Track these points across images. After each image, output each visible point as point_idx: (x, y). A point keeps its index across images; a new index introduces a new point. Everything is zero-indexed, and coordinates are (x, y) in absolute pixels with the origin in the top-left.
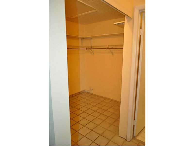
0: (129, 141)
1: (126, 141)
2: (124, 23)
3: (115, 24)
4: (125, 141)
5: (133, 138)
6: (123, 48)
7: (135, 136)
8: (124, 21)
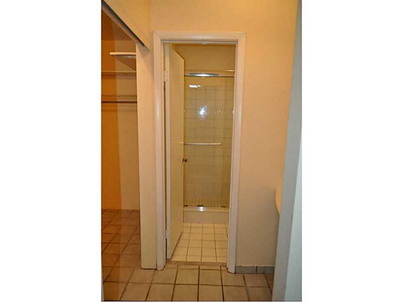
0: (162, 269)
1: (157, 272)
2: (135, 55)
3: (112, 55)
4: (155, 272)
5: (166, 262)
6: (136, 102)
7: (169, 257)
8: (135, 52)
